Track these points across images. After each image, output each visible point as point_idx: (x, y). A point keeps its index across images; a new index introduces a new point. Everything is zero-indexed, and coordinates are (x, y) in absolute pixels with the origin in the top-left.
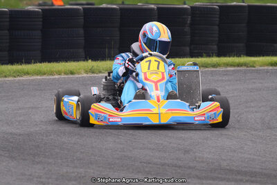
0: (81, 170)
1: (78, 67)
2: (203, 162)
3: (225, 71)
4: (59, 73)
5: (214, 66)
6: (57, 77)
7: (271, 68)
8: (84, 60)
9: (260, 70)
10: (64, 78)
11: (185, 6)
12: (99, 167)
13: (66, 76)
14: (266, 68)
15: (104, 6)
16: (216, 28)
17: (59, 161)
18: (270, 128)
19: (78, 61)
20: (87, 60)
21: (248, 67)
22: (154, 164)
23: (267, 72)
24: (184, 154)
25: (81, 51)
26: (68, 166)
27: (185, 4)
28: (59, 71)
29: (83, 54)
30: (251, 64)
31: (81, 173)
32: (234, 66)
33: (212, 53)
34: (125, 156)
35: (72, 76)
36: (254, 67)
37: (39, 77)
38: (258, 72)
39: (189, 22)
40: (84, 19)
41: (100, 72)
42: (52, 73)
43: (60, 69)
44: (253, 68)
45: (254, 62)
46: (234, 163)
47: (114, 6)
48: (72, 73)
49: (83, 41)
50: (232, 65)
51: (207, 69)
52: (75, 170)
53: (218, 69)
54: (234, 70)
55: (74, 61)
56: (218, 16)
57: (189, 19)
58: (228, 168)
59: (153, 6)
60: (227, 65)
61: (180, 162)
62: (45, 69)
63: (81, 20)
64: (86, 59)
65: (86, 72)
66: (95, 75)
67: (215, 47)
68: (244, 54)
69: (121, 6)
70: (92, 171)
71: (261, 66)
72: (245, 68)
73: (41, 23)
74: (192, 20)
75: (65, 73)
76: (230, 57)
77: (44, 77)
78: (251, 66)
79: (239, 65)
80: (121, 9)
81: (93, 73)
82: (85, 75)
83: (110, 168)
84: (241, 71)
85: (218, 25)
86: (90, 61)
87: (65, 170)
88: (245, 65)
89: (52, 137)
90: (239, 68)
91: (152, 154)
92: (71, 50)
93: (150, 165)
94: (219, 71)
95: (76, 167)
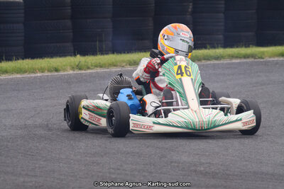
1: (65, 63)
3: (229, 64)
4: (42, 70)
5: (217, 58)
8: (71, 56)
9: (269, 62)
10: (48, 76)
13: (49, 74)
14: (276, 59)
16: (222, 15)
20: (75, 55)
21: (255, 58)
25: (69, 46)
29: (72, 48)
30: (259, 56)
32: (240, 58)
33: (217, 44)
35: (56, 74)
37: (19, 76)
38: (266, 63)
39: (190, 10)
41: (88, 68)
42: (34, 71)
43: (43, 66)
44: (262, 60)
45: (263, 53)
48: (57, 70)
49: (71, 34)
50: (237, 57)
51: (209, 62)
53: (222, 62)
54: (239, 63)
55: (60, 56)
57: (191, 7)
60: (232, 57)
62: (27, 66)
65: (73, 69)
66: (83, 72)
67: (221, 36)
71: (270, 57)
72: (253, 60)
73: (23, 15)
74: (193, 8)
75: (49, 71)
77: (26, 75)
78: (259, 58)
79: (246, 56)
81: (80, 69)
82: (71, 72)
84: (247, 63)
85: (224, 13)
86: (78, 56)
88: (253, 56)
90: (245, 60)
94: (223, 64)
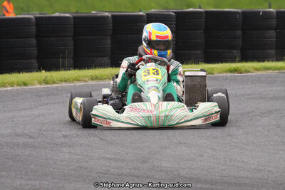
0: (35, 182)
2: (161, 171)
6: (9, 88)
7: (230, 74)
11: (141, 13)
12: (54, 179)
15: (57, 14)
17: (13, 174)
18: (230, 136)
19: (31, 72)
22: (111, 174)
23: (226, 79)
24: (142, 164)
26: (21, 178)
27: (141, 11)
28: (11, 83)
31: (35, 186)
34: (81, 167)
36: (213, 74)
40: (36, 28)
46: (193, 171)
47: (68, 15)
52: (29, 182)
56: (174, 23)
58: (187, 176)
59: (107, 14)
61: (138, 172)
63: (33, 30)
64: (39, 69)
68: (202, 62)
69: (75, 15)
70: (47, 183)
76: (187, 64)
80: (74, 18)
83: (65, 180)
87: (19, 183)
89: (5, 149)
91: (108, 164)
92: (24, 61)
93: (107, 175)
95: (30, 179)
